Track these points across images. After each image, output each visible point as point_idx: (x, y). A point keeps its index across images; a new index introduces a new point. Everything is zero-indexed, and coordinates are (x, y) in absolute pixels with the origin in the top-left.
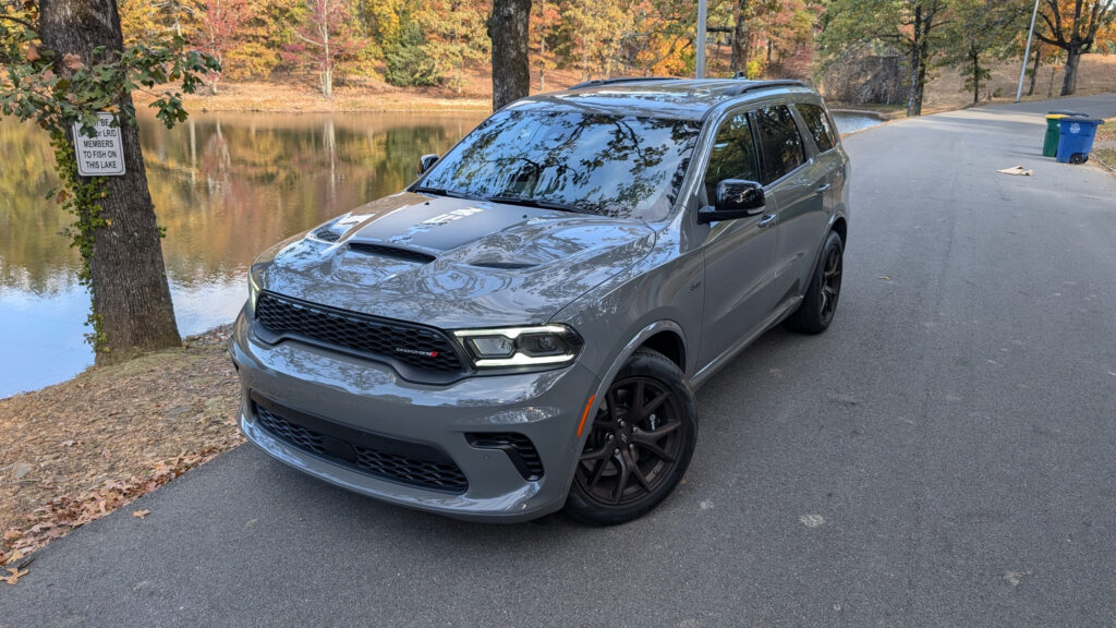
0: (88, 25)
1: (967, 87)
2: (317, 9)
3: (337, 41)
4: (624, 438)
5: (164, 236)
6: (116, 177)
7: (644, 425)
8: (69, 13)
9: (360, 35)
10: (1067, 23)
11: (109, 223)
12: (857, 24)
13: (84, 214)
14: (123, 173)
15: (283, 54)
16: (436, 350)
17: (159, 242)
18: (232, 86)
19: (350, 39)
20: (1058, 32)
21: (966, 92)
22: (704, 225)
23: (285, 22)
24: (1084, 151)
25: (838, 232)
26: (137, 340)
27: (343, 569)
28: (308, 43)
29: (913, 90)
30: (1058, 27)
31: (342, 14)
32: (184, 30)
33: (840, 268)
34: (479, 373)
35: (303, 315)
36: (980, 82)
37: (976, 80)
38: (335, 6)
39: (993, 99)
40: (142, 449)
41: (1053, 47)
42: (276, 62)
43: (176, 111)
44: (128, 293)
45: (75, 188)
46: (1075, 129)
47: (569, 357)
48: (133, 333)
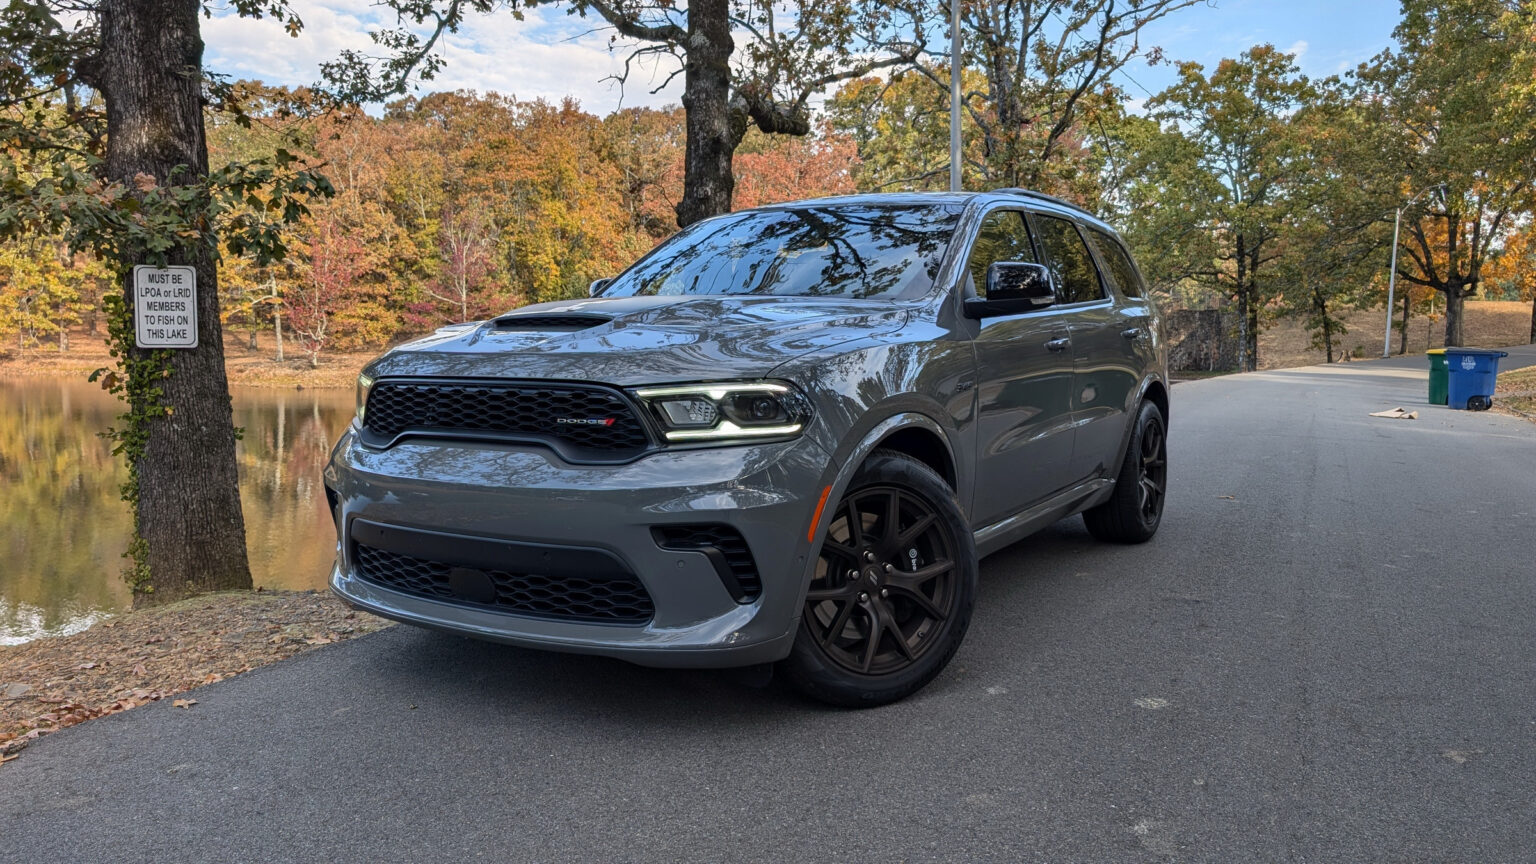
0: (166, 157)
1: (1316, 344)
2: (453, 259)
3: (478, 298)
4: (873, 577)
5: (241, 438)
6: (184, 350)
7: (901, 563)
8: (144, 141)
9: (509, 291)
10: (1440, 259)
11: (170, 412)
12: (1159, 260)
13: (137, 401)
14: (195, 345)
15: (407, 316)
16: (610, 416)
17: (234, 443)
18: (339, 357)
19: (496, 296)
20: (1429, 270)
21: (1316, 351)
22: (973, 321)
23: (412, 277)
24: (1485, 393)
25: (1155, 403)
26: (192, 573)
27: (470, 751)
28: (441, 301)
29: (1243, 342)
30: (1429, 264)
31: (487, 264)
32: (280, 288)
33: (1163, 455)
34: (670, 447)
35: (432, 396)
36: (1332, 338)
37: (1327, 335)
38: (476, 255)
39: (1352, 359)
40: (190, 666)
41: (1426, 288)
42: (397, 326)
43: (271, 245)
44: (186, 507)
45: (129, 367)
46: (1469, 364)
47: (795, 428)
48: (187, 564)
